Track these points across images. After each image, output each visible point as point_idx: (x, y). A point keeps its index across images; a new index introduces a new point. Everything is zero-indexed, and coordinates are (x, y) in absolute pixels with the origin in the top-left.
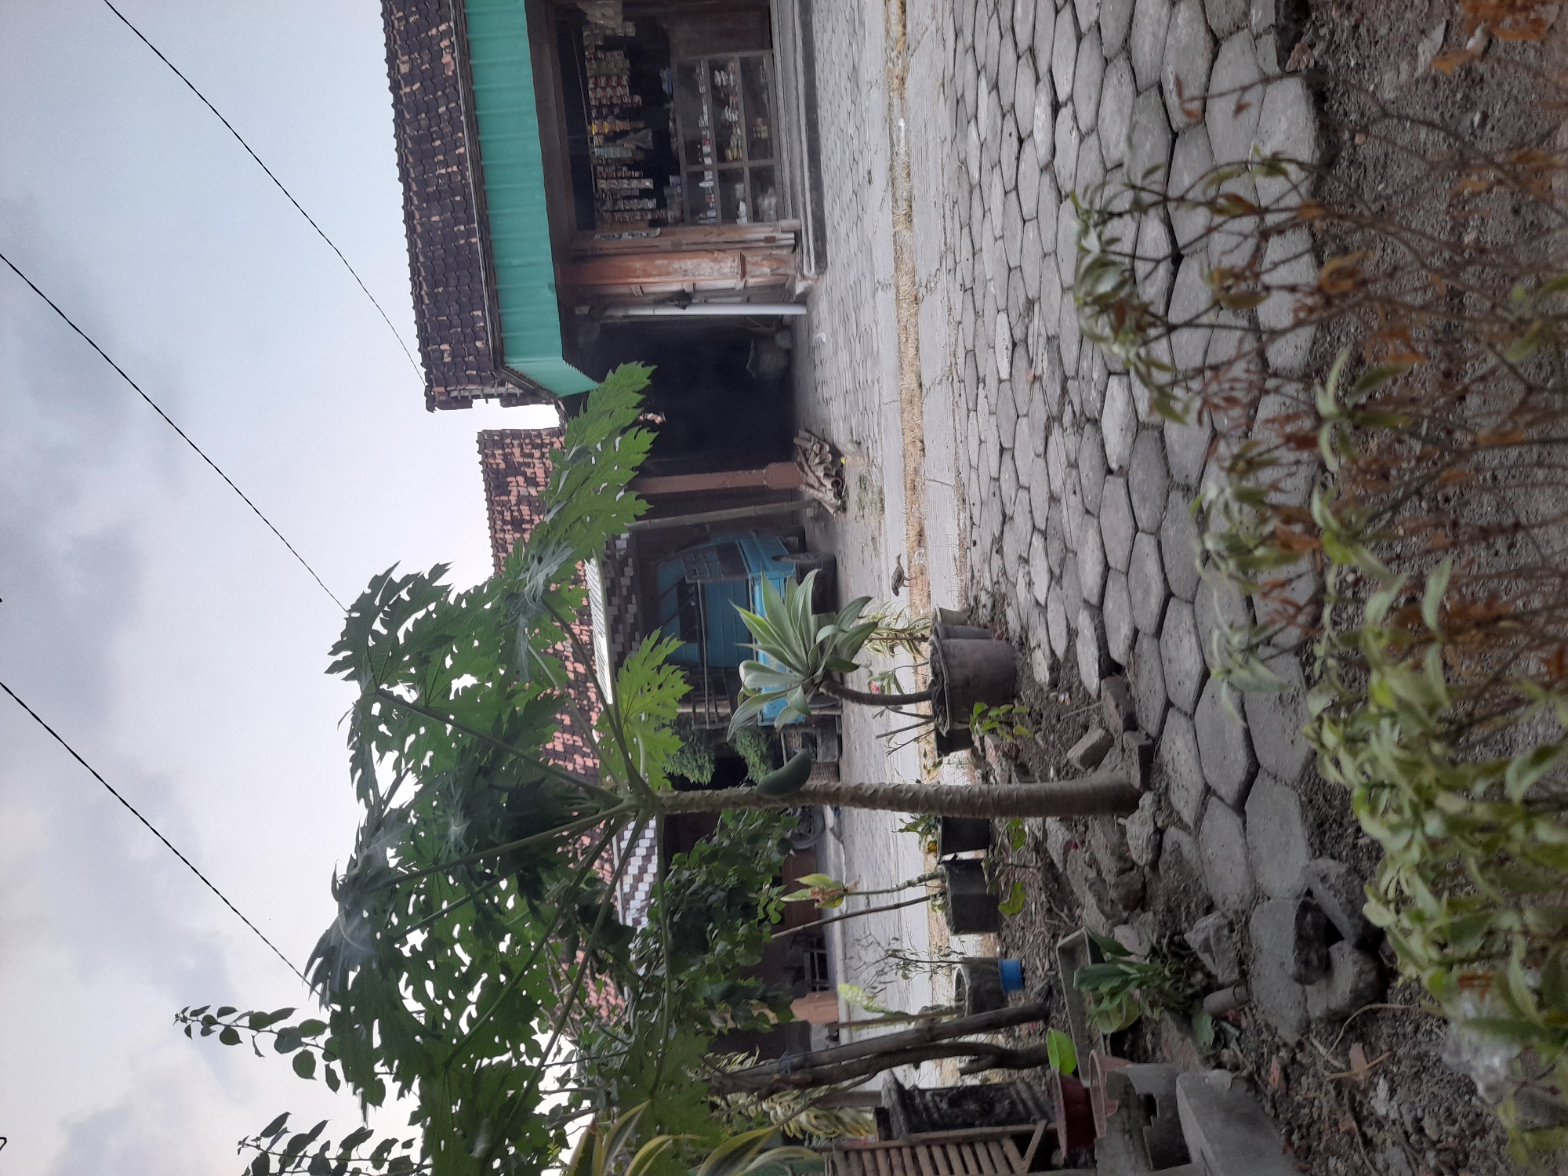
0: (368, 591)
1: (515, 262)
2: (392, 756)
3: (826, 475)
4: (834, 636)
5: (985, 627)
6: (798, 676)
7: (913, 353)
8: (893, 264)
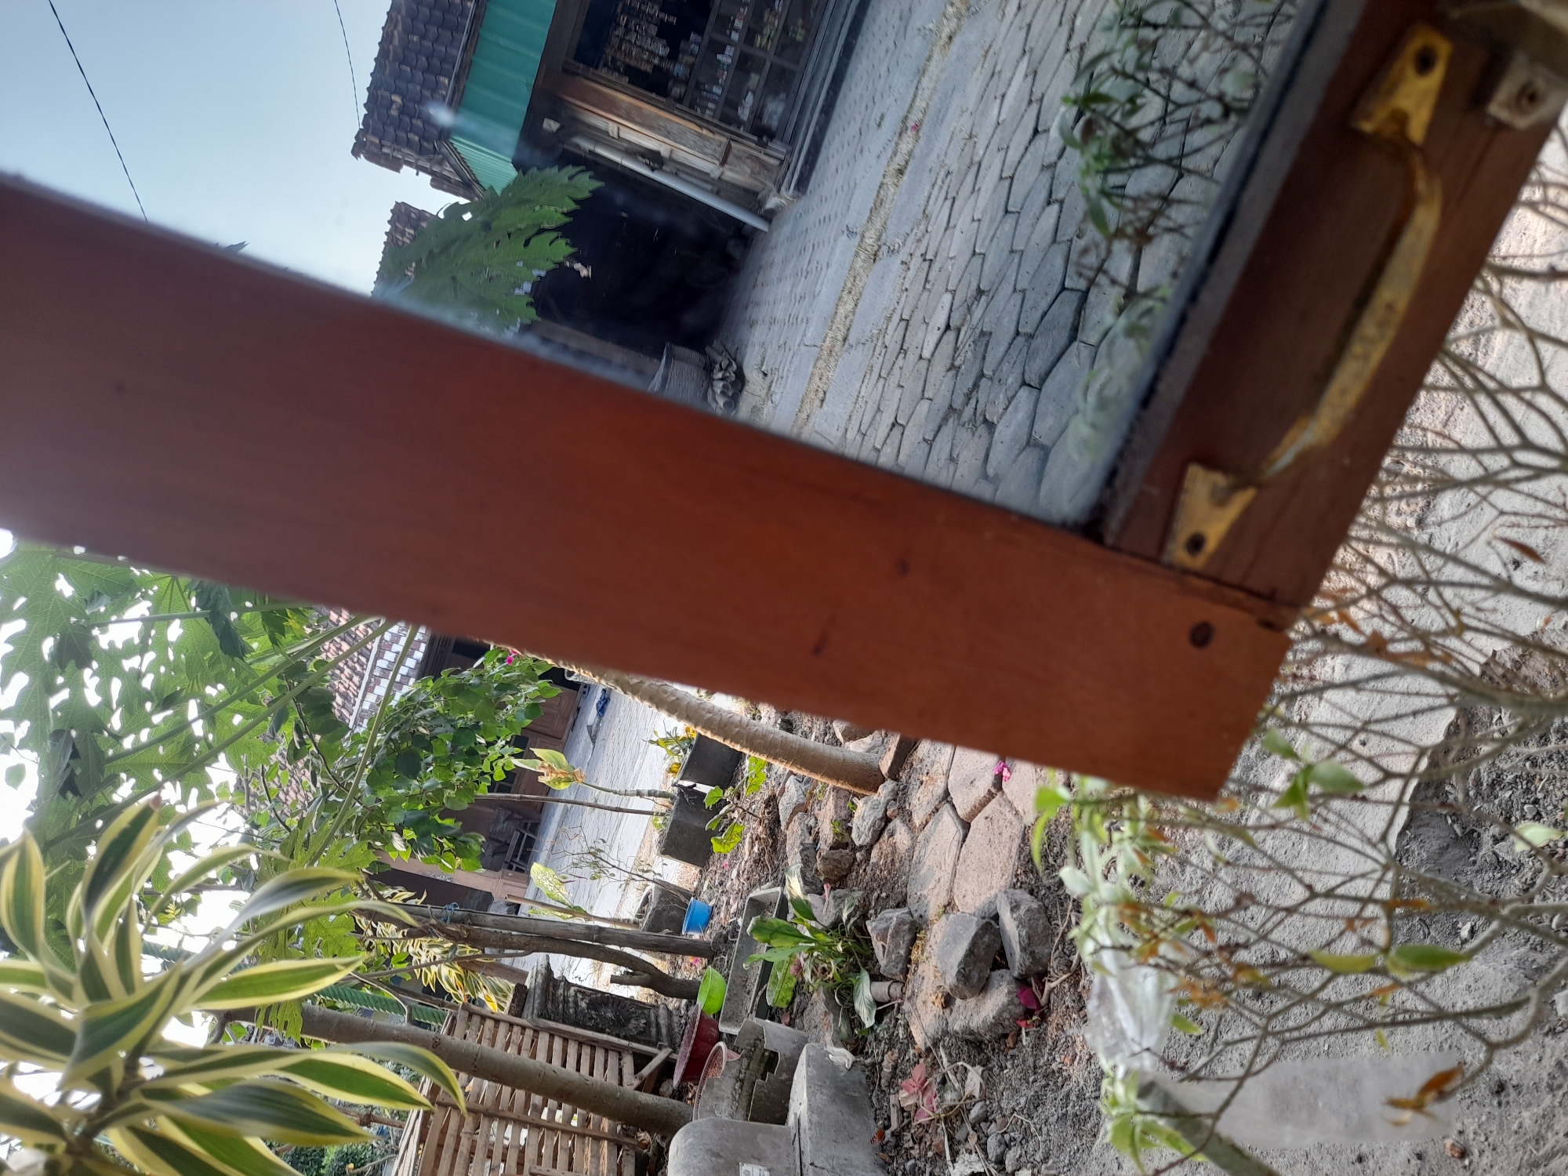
1: (502, 41)
7: (849, 306)
8: (868, 214)
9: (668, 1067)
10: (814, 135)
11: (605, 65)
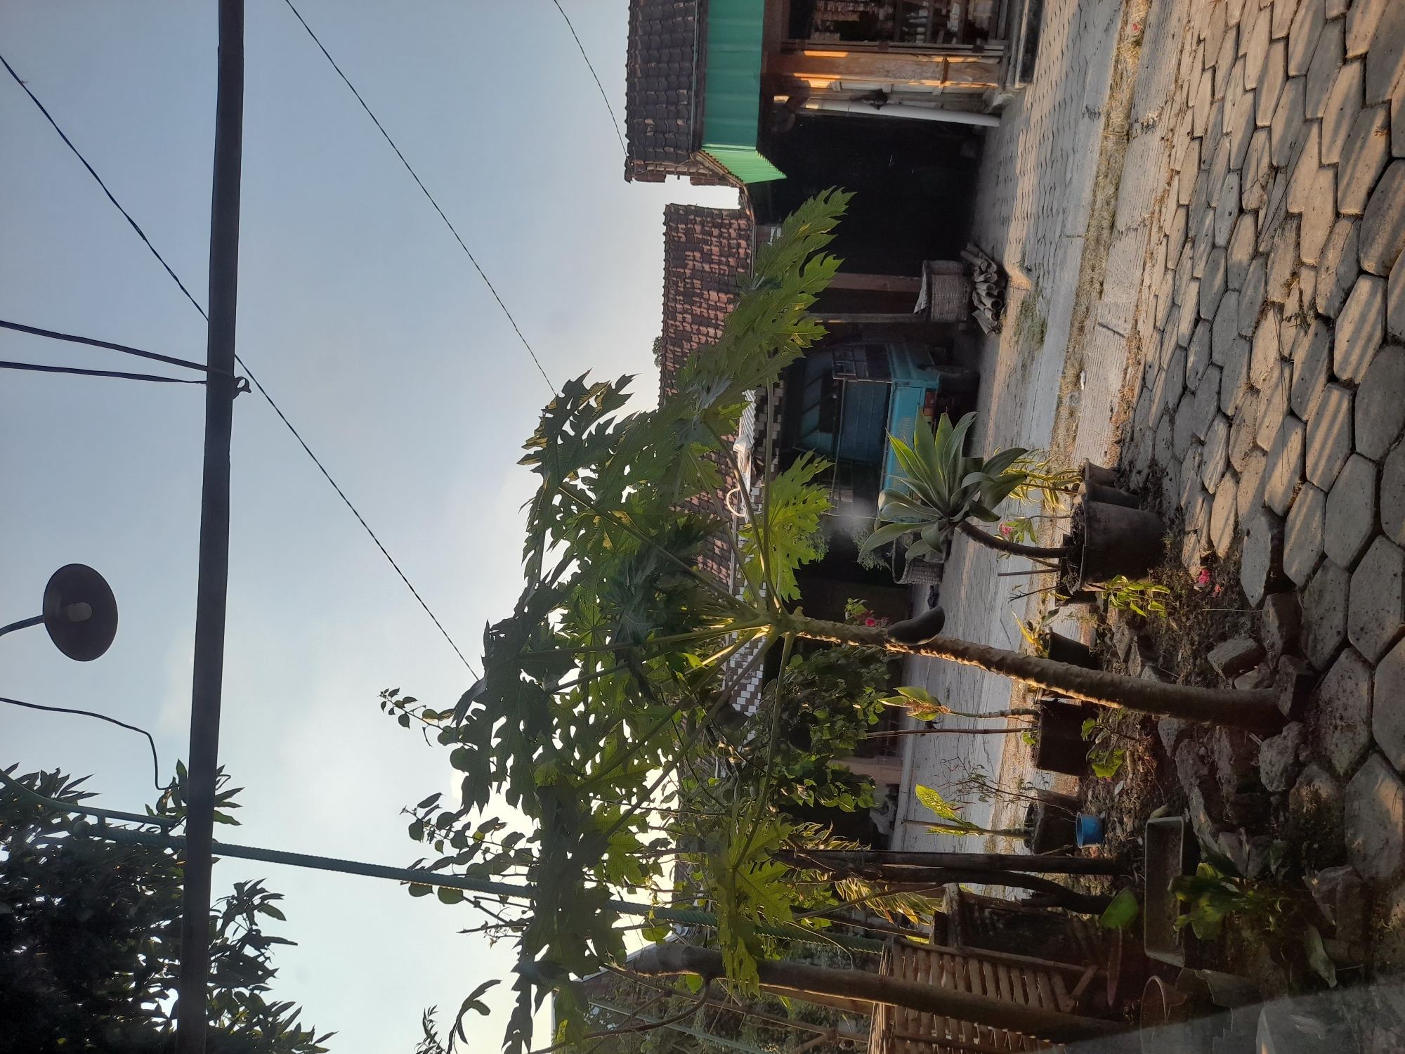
0: (562, 395)
1: (726, 47)
2: (564, 545)
3: (989, 294)
4: (979, 484)
5: (1134, 492)
6: (939, 514)
7: (1111, 190)
8: (1108, 92)
9: (1098, 984)
10: (1029, 24)
11: (817, 30)
